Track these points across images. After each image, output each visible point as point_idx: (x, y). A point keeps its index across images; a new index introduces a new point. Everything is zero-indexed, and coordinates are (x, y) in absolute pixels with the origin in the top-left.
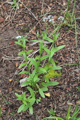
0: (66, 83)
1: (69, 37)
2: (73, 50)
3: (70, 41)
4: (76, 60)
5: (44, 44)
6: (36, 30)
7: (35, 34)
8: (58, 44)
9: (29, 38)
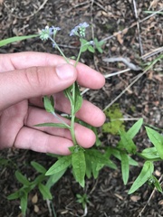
5: (127, 67)
6: (126, 35)
7: (121, 41)
8: (151, 77)
9: (108, 45)
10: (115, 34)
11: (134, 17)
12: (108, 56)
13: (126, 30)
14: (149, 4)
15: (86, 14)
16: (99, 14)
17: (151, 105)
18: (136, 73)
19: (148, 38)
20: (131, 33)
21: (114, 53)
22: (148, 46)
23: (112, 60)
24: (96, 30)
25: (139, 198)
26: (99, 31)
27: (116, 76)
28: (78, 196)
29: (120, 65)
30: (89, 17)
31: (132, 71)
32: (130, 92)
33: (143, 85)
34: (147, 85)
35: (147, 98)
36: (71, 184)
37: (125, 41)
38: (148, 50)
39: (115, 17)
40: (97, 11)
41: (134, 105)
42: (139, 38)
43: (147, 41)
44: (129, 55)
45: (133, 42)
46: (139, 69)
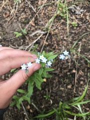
0: (59, 69)
1: (62, 26)
2: (65, 38)
3: (63, 29)
4: (68, 47)
5: (41, 34)
6: (35, 21)
7: (34, 25)
8: (52, 33)
9: (29, 29)
10: (30, 23)
11: (34, 13)
12: (31, 33)
13: (33, 19)
14: (38, 4)
15: (15, 21)
16: (20, 18)
17: (58, 45)
18: (46, 34)
19: (44, 18)
20: (36, 19)
21: (33, 31)
22: (46, 21)
23: (33, 34)
24: (22, 25)
25: (71, 85)
26: (23, 25)
27: (39, 40)
28: (45, 97)
29: (38, 35)
30: (16, 22)
31: (44, 35)
32: (47, 43)
33: (51, 38)
34: (53, 37)
35: (55, 42)
36: (41, 93)
37: (35, 24)
38: (46, 22)
39: (27, 16)
40: (18, 18)
41: (51, 48)
42: (40, 20)
43: (44, 19)
44: (40, 29)
45: (39, 22)
46: (46, 32)
